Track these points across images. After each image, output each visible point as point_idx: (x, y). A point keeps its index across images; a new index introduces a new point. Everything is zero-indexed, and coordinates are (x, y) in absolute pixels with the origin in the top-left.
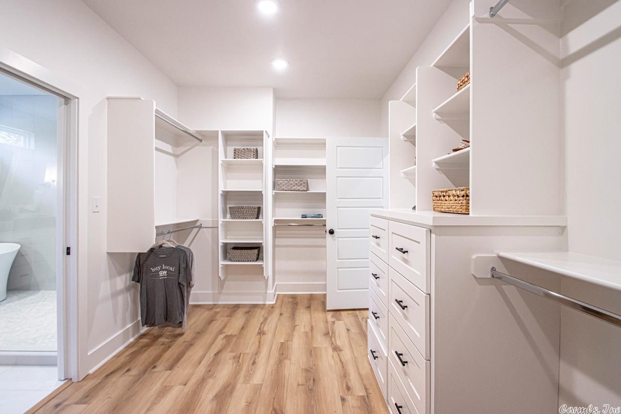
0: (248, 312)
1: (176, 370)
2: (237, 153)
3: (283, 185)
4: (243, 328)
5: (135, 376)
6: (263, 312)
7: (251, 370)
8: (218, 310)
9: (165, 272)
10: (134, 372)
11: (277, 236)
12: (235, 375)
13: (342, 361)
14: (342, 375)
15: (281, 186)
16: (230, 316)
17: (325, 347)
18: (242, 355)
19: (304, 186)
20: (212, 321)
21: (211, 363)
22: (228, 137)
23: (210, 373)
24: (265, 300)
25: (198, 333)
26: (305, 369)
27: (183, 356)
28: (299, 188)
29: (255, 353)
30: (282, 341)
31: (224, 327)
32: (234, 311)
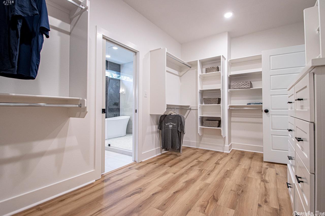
0: (213, 154)
1: (173, 168)
2: (207, 70)
3: (235, 86)
4: (208, 159)
5: (157, 166)
6: (221, 155)
7: (206, 177)
8: (198, 150)
9: (172, 126)
10: (157, 164)
11: (232, 116)
12: (198, 177)
13: (266, 188)
14: (264, 194)
15: (233, 86)
16: (203, 154)
17: (256, 179)
18: (204, 170)
19: (248, 85)
20: (194, 154)
21: (188, 169)
22: (203, 63)
23: (186, 172)
24: (224, 150)
25: (186, 157)
26: (238, 185)
27: (177, 164)
28: (245, 86)
29: (211, 170)
30: (228, 169)
31: (199, 157)
32: (206, 152)
